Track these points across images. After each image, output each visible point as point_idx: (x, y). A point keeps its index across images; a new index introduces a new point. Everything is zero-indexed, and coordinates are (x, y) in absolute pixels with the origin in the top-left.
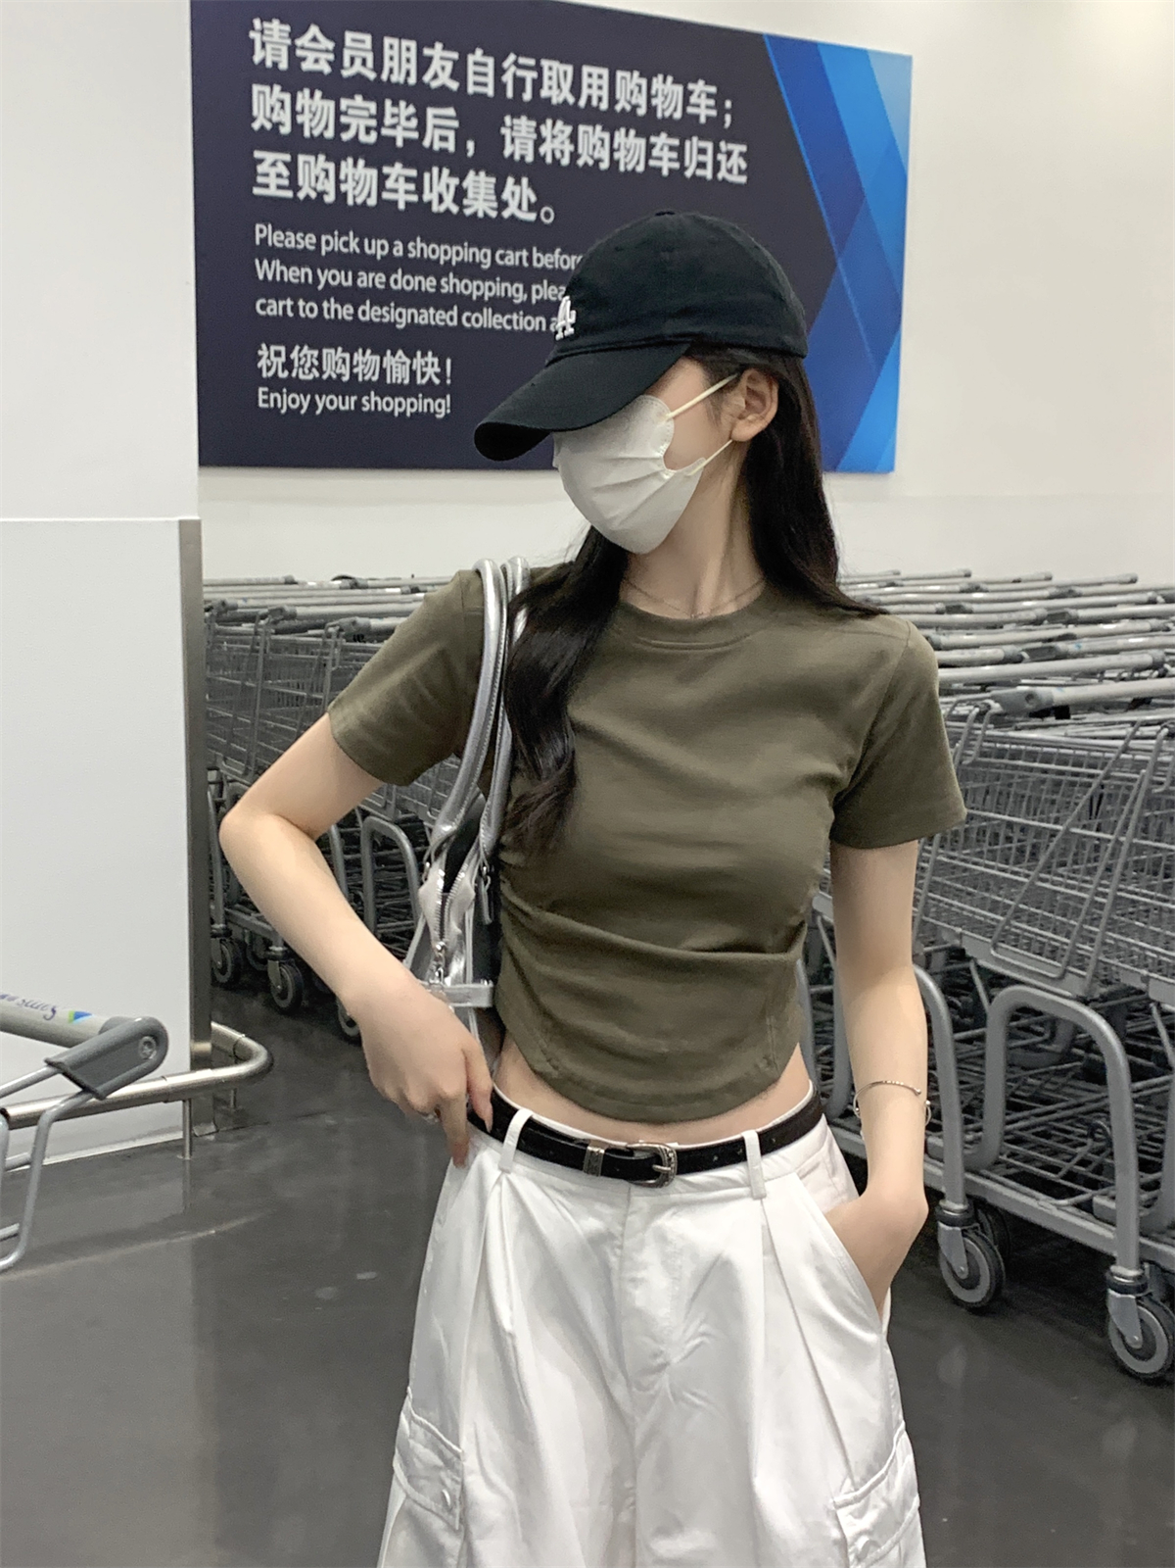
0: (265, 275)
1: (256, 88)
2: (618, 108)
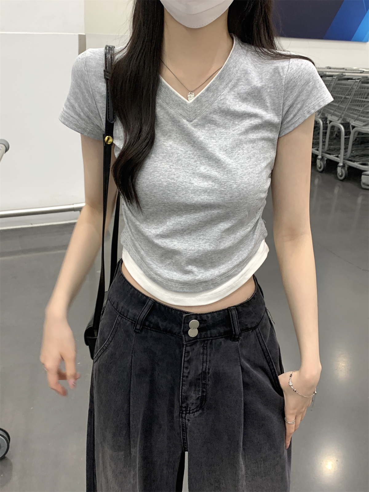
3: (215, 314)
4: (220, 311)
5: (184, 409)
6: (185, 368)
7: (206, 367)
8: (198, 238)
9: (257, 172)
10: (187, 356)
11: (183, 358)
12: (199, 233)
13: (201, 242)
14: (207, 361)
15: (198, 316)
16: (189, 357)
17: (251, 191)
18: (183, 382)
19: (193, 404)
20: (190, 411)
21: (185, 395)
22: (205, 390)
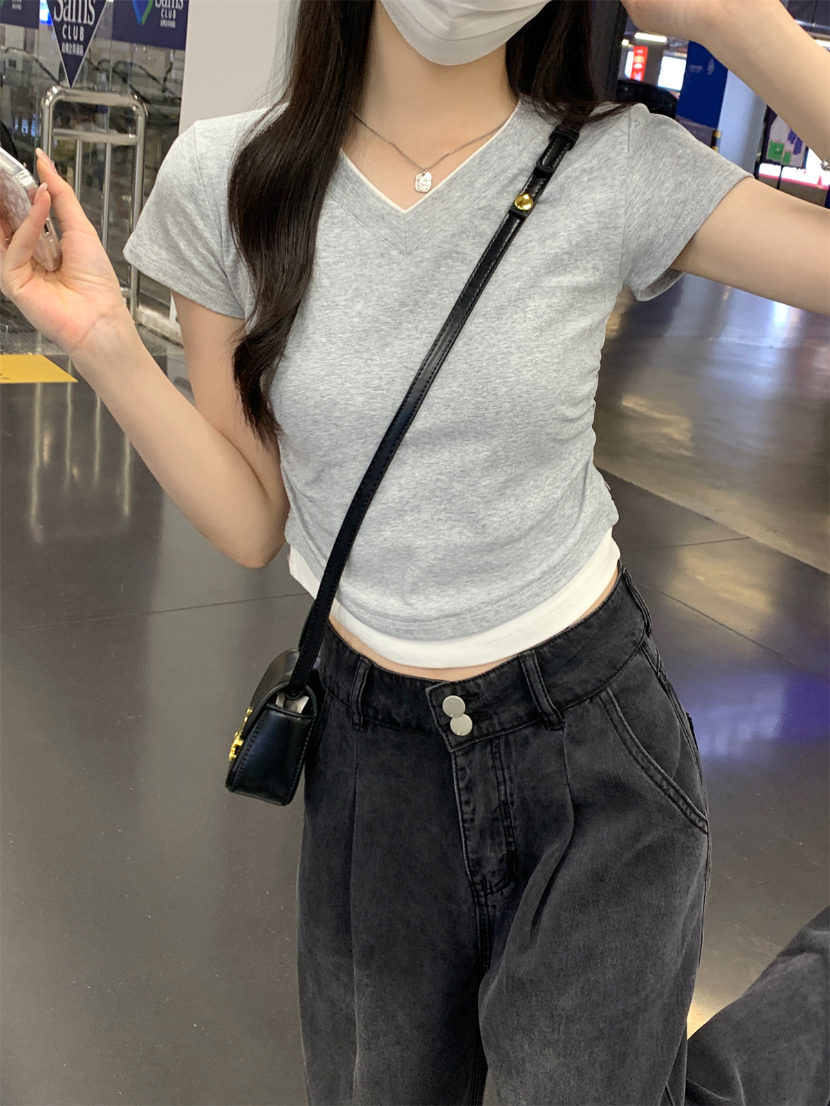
5: (479, 887)
7: (506, 792)
10: (463, 779)
14: (505, 780)
18: (467, 832)
20: (491, 887)
21: (474, 857)
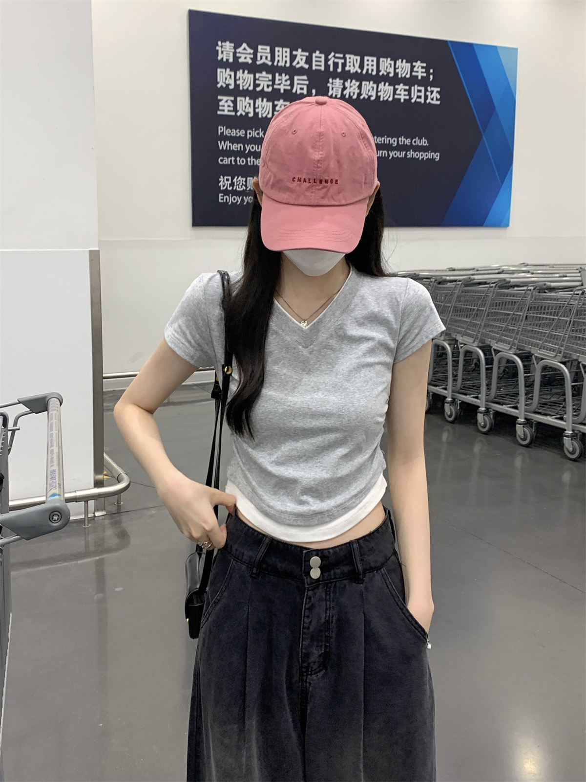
0: (223, 147)
1: (219, 70)
2: (381, 74)
3: (337, 549)
4: (342, 545)
5: (304, 670)
6: (305, 617)
7: (329, 615)
8: (315, 465)
9: (374, 396)
11: (304, 605)
12: (316, 461)
13: (317, 470)
14: (330, 608)
15: (320, 553)
16: (310, 604)
17: (368, 415)
18: (304, 636)
19: (315, 662)
20: (312, 671)
21: (305, 652)
22: (328, 644)
